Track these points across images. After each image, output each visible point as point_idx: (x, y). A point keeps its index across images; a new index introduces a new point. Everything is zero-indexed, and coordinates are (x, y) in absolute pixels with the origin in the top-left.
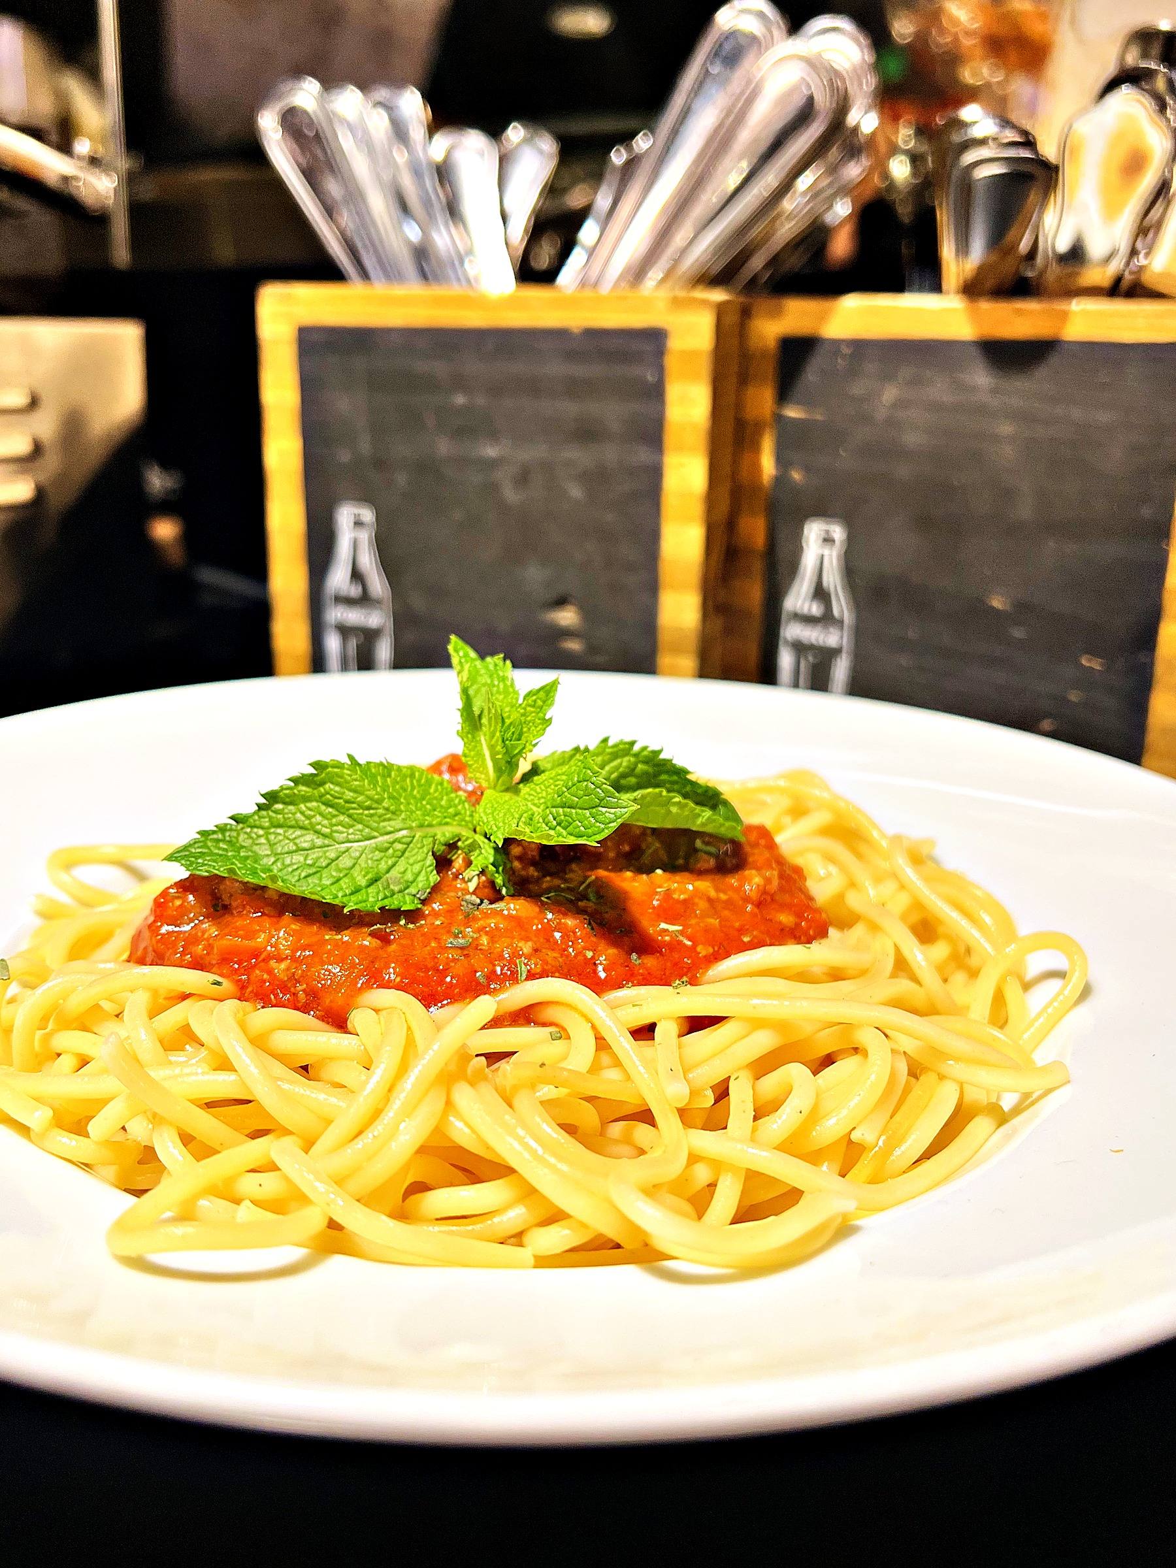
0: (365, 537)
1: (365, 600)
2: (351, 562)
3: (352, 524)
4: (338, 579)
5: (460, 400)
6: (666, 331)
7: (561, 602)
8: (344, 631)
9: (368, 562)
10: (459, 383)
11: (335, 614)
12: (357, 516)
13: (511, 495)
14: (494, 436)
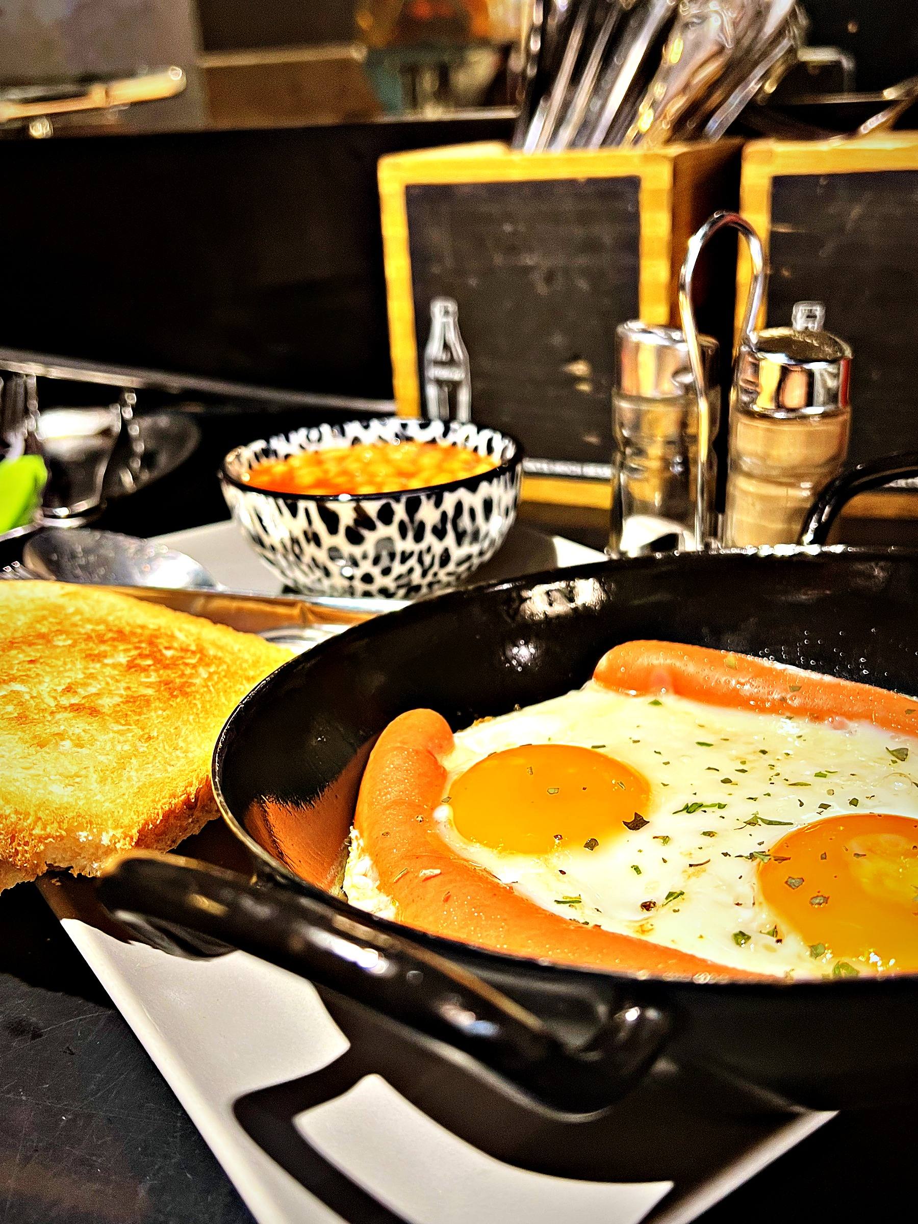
0: (451, 321)
1: (451, 362)
2: (443, 338)
3: (442, 313)
4: (434, 349)
5: (508, 228)
6: (639, 177)
7: (575, 358)
8: (440, 383)
9: (453, 337)
10: (509, 217)
11: (434, 372)
12: (446, 308)
13: (542, 289)
14: (531, 250)
